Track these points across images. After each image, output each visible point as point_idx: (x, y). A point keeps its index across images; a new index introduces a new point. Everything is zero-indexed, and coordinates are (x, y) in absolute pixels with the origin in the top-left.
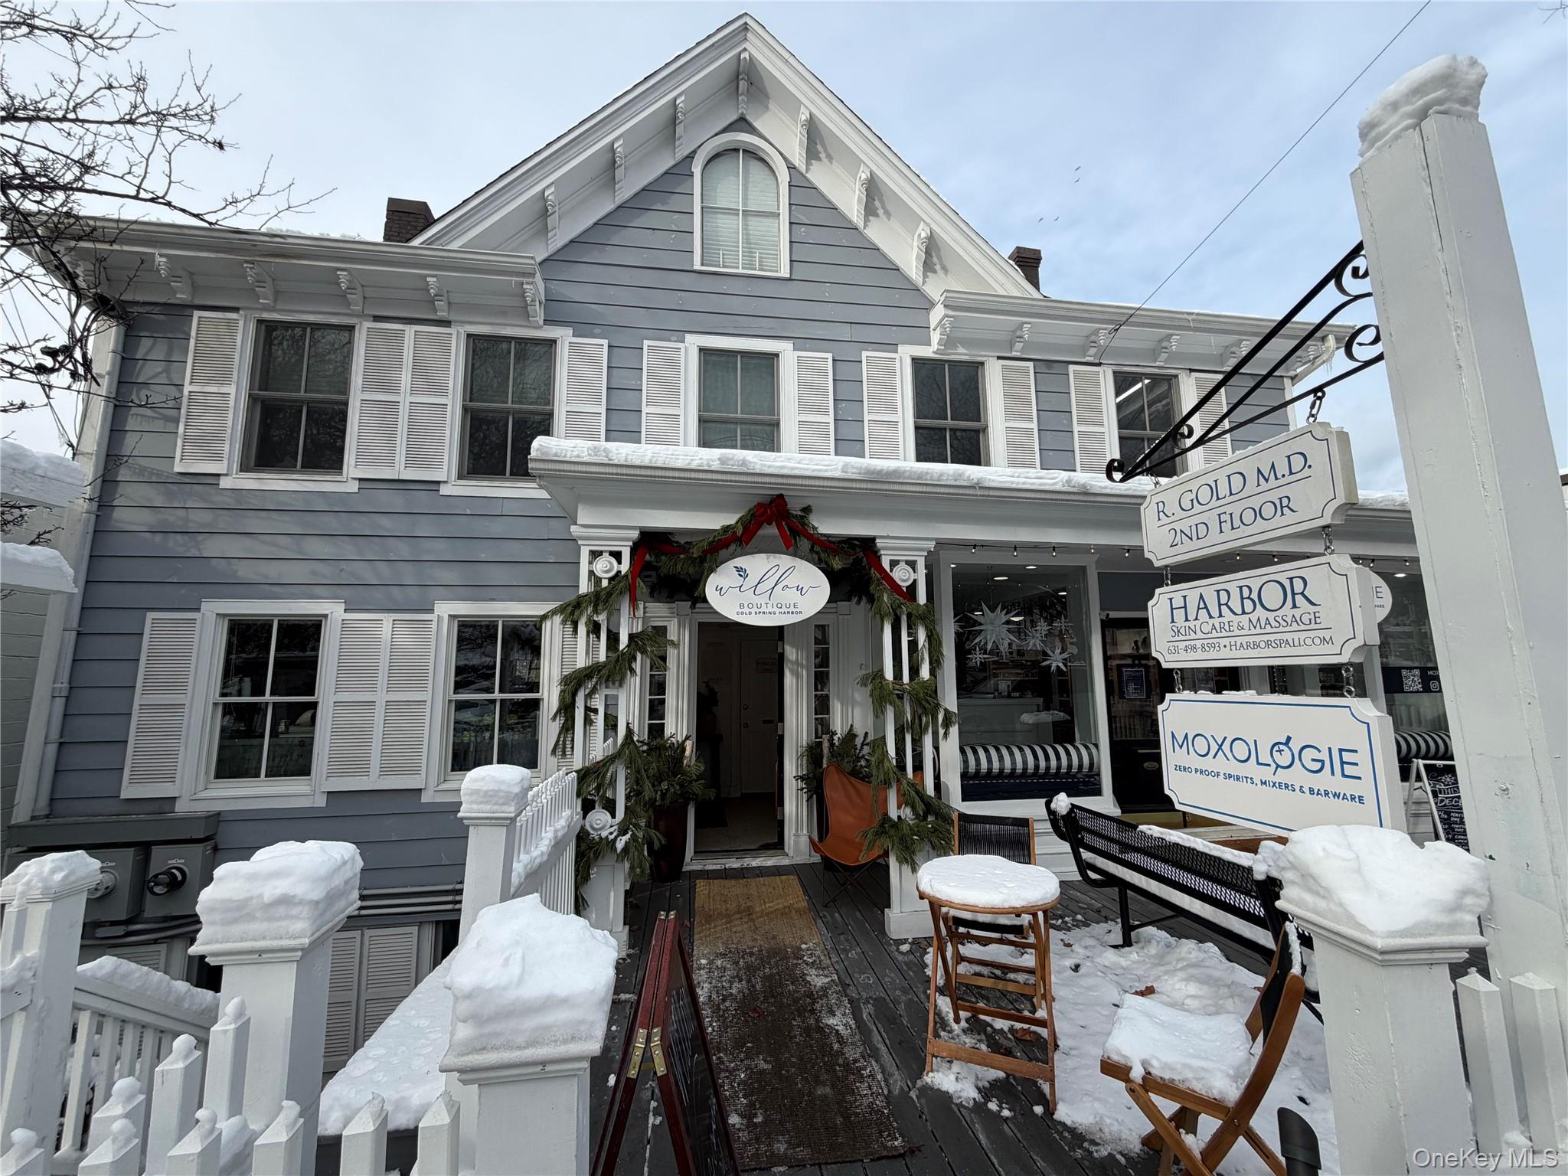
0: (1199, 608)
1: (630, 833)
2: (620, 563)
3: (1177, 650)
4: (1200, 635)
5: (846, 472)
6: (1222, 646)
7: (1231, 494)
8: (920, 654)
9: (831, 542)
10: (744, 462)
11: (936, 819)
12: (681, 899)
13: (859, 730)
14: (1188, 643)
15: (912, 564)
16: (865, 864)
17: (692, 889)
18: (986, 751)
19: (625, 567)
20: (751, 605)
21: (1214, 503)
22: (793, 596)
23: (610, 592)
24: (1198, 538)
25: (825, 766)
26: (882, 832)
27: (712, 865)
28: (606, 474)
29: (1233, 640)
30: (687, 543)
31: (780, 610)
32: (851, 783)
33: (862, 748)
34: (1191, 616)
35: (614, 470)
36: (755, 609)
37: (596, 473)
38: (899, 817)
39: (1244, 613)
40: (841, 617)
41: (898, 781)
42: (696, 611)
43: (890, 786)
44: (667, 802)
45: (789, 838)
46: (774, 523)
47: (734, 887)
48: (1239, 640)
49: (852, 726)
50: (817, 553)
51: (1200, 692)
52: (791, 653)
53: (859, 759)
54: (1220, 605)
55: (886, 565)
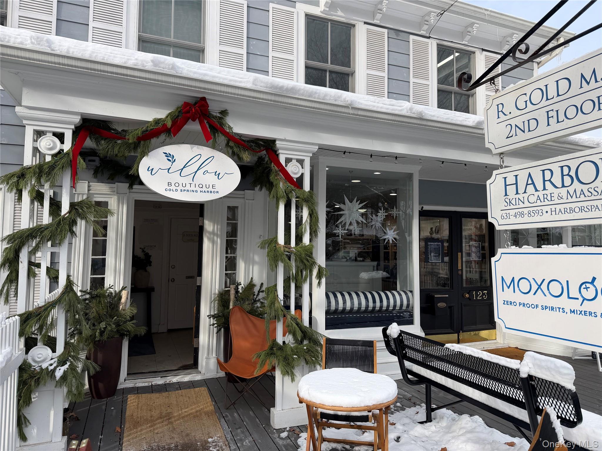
0: (527, 184)
1: (68, 364)
2: (62, 142)
3: (508, 216)
4: (527, 204)
5: (256, 85)
6: (544, 212)
7: (558, 95)
8: (304, 226)
9: (243, 140)
10: (173, 67)
11: (310, 342)
12: (114, 411)
13: (257, 281)
14: (517, 211)
15: (301, 162)
16: (259, 377)
17: (124, 402)
18: (343, 295)
19: (67, 146)
20: (177, 184)
21: (544, 103)
22: (211, 179)
23: (52, 167)
24: (529, 131)
25: (231, 307)
26: (272, 354)
27: (141, 383)
28: (49, 62)
29: (553, 207)
30: (123, 131)
31: (201, 189)
32: (250, 319)
33: (258, 294)
34: (521, 190)
35: (57, 60)
36: (181, 187)
37: (39, 60)
38: (284, 342)
39: (563, 186)
40: (247, 201)
41: (284, 316)
42: (133, 190)
43: (279, 320)
44: (105, 337)
45: (202, 360)
46: (197, 120)
47: (157, 399)
48: (558, 207)
49: (252, 278)
50: (231, 148)
51: (524, 247)
52: (209, 226)
53: (255, 301)
54: (544, 181)
55: (282, 161)
